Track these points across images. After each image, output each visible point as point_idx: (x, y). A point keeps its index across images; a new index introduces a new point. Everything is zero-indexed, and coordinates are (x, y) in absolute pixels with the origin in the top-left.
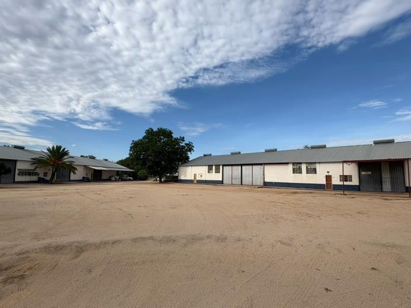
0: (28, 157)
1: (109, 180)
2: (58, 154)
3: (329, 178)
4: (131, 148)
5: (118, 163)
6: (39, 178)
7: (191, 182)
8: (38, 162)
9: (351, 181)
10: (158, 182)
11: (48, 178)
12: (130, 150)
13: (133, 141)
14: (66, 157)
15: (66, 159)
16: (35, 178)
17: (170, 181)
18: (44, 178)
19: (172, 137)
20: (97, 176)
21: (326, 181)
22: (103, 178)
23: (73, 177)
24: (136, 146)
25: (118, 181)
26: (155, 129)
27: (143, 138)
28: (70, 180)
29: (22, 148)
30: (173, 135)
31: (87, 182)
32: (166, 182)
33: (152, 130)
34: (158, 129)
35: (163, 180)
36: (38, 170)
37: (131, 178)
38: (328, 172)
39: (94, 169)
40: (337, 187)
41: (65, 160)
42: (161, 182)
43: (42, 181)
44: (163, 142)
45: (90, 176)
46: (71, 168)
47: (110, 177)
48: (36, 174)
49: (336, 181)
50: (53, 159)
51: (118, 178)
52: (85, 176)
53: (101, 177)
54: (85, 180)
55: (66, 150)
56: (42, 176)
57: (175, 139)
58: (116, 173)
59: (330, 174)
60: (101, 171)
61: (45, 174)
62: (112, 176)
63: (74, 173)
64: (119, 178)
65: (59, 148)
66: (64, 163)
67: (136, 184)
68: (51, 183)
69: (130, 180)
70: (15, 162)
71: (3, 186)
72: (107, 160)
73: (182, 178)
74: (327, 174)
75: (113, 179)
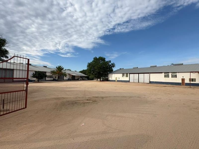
0: (49, 71)
1: (78, 80)
2: (60, 69)
3: (183, 80)
4: (87, 66)
5: (81, 72)
6: (54, 79)
7: (114, 81)
8: (53, 72)
9: (195, 81)
10: (99, 81)
11: (57, 79)
12: (87, 67)
13: (88, 63)
15: (63, 71)
16: (52, 79)
17: (105, 80)
18: (55, 79)
19: (105, 61)
20: (73, 78)
21: (182, 81)
22: (76, 79)
23: (65, 78)
24: (90, 65)
25: (81, 80)
26: (98, 57)
27: (93, 61)
28: (64, 80)
29: (46, 67)
30: (105, 60)
31: (70, 80)
32: (103, 81)
33: (96, 58)
34: (99, 57)
35: (101, 80)
36: (53, 76)
37: (87, 79)
38: (183, 77)
39: (72, 75)
40: (187, 84)
41: (63, 72)
42: (100, 81)
43: (54, 80)
44: (102, 63)
45: (71, 78)
46: (65, 75)
47: (78, 79)
48: (53, 77)
49: (187, 81)
50: (58, 71)
51: (81, 79)
52: (69, 78)
53: (75, 78)
54: (69, 80)
55: (62, 68)
56: (54, 78)
57: (107, 62)
58: (80, 77)
59: (184, 78)
60: (75, 76)
61: (55, 77)
62: (79, 78)
64: (82, 79)
65: (60, 67)
66: (62, 73)
67: (90, 82)
68: (58, 81)
69: (86, 80)
70: (46, 72)
71: (43, 82)
72: (76, 71)
73: (110, 79)
74: (183, 78)
75: (79, 79)
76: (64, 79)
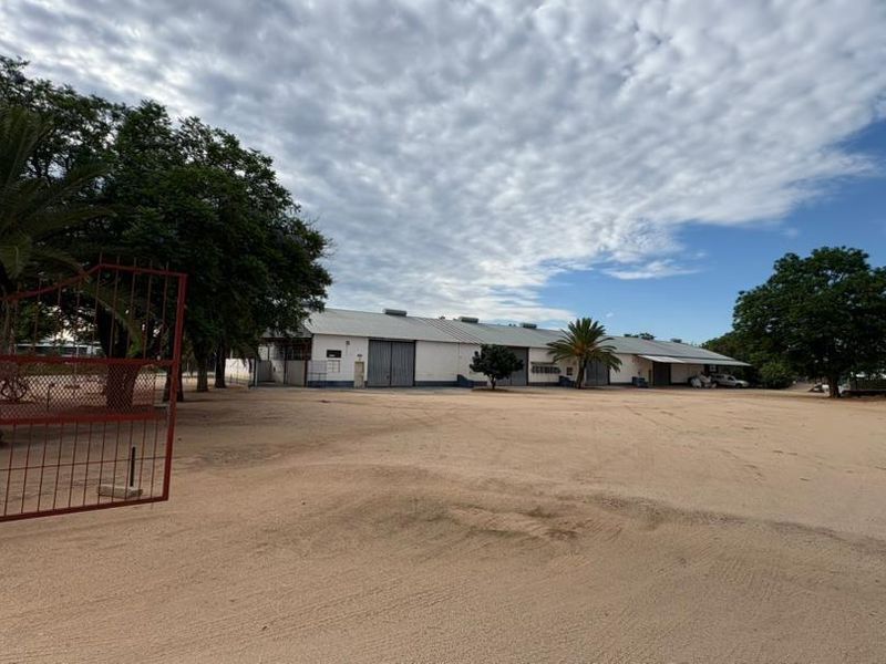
0: (542, 342)
1: (688, 385)
2: (586, 333)
4: (737, 309)
5: (705, 347)
6: (561, 377)
8: (557, 349)
10: (827, 394)
11: (574, 378)
12: (735, 316)
13: (741, 293)
14: (599, 339)
15: (600, 343)
16: (554, 378)
17: (873, 394)
18: (567, 379)
19: (866, 267)
20: (661, 376)
22: (673, 381)
23: (615, 377)
24: (750, 305)
25: (710, 388)
26: (804, 254)
27: (770, 282)
28: (609, 384)
29: (533, 327)
30: (867, 261)
31: (641, 387)
32: (853, 395)
33: (795, 257)
34: (815, 252)
35: (841, 389)
36: (558, 364)
37: (742, 382)
39: (654, 362)
41: (599, 345)
42: (835, 395)
43: (564, 383)
44: (835, 285)
45: (646, 377)
46: (610, 360)
47: (690, 379)
48: (556, 371)
50: (579, 343)
51: (709, 380)
52: (637, 375)
53: (670, 379)
54: (636, 384)
55: (599, 325)
56: (564, 374)
57: (878, 271)
58: (703, 369)
60: (669, 364)
61: (569, 371)
62: (695, 377)
63: (616, 369)
64: (712, 382)
65: (587, 322)
66: (598, 350)
67: (757, 396)
68: (580, 388)
69: (740, 386)
70: (527, 349)
71: (512, 389)
72: (679, 341)
75: (697, 382)
76: (612, 381)
